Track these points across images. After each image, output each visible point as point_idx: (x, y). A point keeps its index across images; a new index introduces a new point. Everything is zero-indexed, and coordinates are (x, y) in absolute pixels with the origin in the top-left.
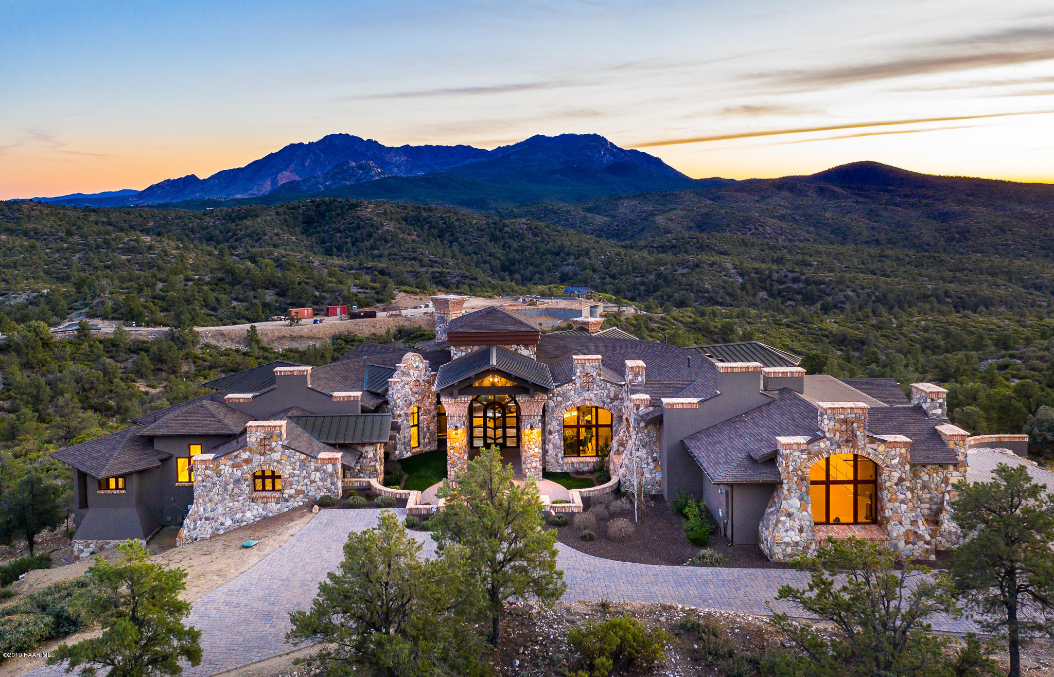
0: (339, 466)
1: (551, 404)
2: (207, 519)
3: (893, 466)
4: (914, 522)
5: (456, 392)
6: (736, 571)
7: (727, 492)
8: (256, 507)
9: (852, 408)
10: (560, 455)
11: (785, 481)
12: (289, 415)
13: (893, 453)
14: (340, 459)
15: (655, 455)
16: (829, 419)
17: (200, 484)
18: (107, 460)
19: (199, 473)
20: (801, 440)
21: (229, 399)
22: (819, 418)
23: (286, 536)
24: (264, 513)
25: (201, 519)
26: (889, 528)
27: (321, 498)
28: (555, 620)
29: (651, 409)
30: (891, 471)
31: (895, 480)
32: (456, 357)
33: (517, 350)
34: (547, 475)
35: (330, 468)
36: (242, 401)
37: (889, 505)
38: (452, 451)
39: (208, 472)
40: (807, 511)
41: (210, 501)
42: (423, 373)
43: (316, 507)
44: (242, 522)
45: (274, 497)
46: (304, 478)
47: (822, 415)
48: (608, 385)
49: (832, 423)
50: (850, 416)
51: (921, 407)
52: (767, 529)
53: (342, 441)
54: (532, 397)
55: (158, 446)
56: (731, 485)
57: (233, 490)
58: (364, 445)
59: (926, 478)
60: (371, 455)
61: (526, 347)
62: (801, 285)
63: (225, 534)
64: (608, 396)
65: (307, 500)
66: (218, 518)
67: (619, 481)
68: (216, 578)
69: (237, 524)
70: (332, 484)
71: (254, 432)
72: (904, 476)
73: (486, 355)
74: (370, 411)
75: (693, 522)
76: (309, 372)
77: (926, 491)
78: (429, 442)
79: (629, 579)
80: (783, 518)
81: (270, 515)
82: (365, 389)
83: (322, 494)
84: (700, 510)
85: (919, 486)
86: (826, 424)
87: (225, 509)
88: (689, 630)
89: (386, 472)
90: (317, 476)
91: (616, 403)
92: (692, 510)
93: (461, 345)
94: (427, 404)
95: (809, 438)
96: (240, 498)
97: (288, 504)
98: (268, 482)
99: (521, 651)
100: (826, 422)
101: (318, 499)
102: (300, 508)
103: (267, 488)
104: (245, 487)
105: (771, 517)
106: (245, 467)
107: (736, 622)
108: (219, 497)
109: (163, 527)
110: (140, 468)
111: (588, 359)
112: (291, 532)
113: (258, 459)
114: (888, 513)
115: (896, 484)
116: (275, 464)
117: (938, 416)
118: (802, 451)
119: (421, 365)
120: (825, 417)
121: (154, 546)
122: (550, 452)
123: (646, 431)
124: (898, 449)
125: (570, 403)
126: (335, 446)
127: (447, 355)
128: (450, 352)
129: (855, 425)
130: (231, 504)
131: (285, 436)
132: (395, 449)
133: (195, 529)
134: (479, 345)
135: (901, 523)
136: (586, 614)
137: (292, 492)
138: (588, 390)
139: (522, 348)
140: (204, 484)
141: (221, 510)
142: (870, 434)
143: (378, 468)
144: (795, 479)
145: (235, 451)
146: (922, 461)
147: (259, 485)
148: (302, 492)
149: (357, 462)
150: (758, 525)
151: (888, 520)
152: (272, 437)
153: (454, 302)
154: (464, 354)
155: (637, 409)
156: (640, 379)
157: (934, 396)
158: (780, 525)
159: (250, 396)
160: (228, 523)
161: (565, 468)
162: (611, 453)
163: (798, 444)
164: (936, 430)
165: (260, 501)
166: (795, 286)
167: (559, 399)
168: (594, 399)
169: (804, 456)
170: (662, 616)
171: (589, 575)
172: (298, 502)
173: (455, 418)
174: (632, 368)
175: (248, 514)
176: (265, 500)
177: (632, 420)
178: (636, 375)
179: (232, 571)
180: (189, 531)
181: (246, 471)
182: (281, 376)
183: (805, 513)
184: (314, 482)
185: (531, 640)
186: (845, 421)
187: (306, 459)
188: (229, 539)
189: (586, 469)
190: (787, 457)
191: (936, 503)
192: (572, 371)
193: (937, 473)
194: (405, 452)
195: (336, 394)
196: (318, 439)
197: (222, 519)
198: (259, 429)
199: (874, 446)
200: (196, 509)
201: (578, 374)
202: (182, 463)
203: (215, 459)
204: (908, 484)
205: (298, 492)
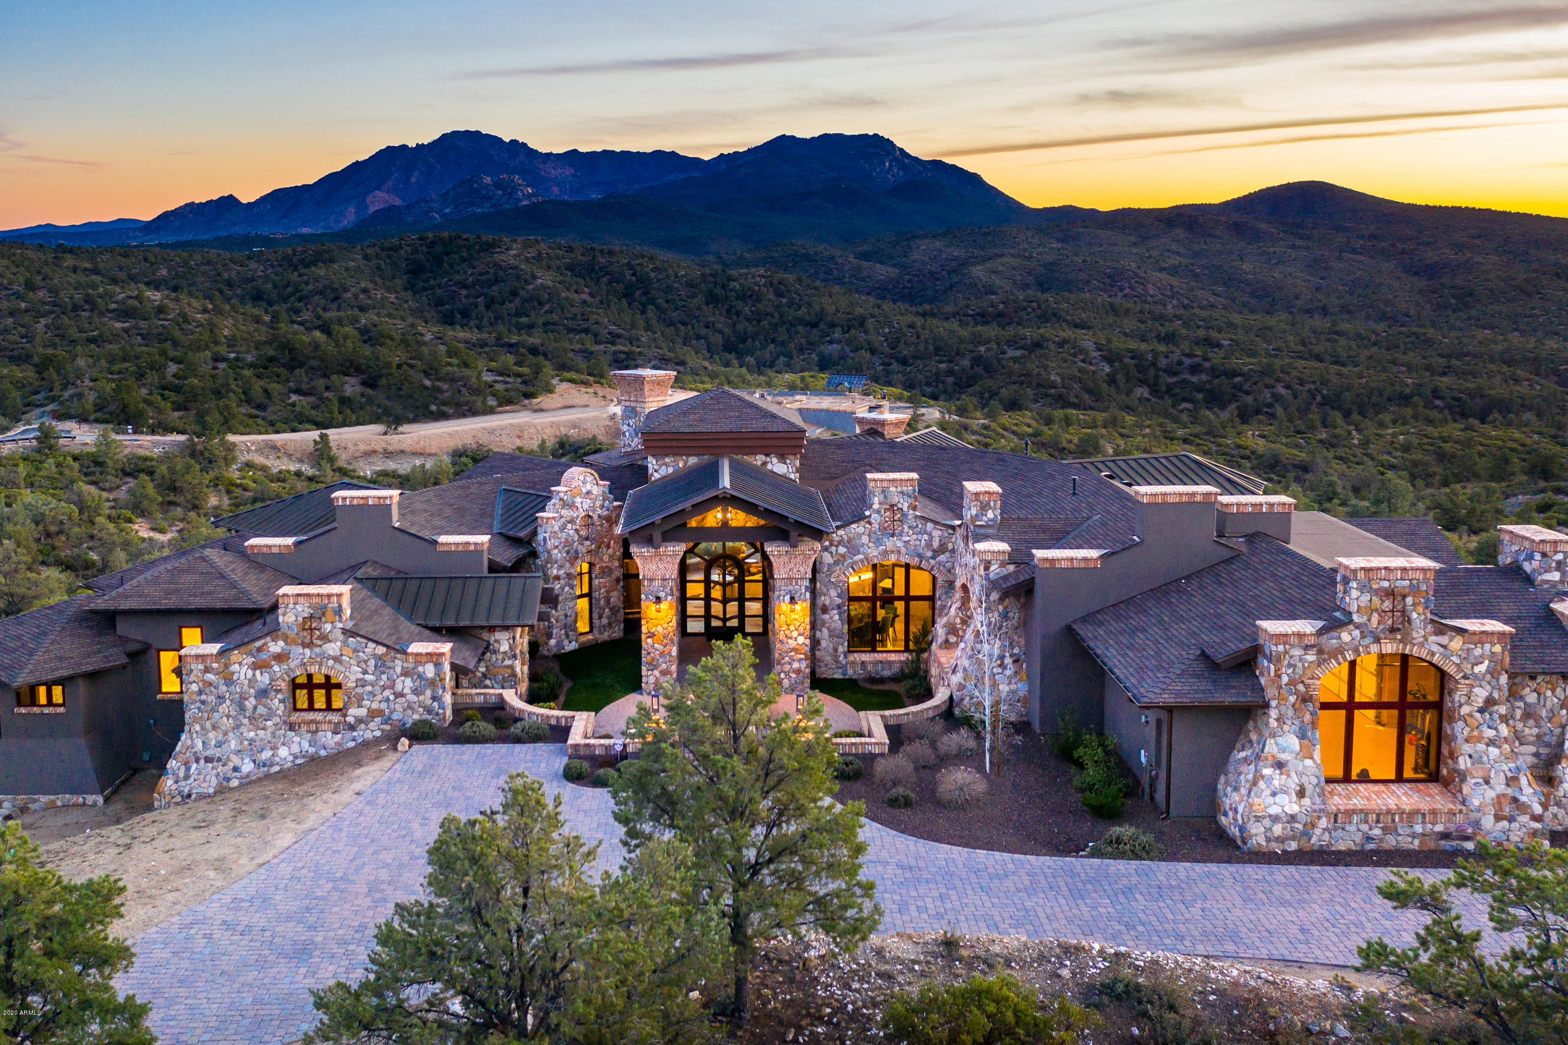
0: (447, 667)
1: (828, 558)
2: (208, 760)
3: (1476, 677)
4: (1512, 781)
5: (657, 536)
6: (1182, 868)
7: (1159, 722)
8: (297, 739)
9: (1404, 569)
10: (841, 649)
11: (1274, 703)
12: (359, 574)
13: (1478, 652)
14: (448, 656)
15: (1016, 651)
16: (1362, 589)
17: (195, 697)
18: (31, 654)
19: (192, 678)
20: (1306, 626)
21: (252, 547)
22: (1340, 587)
23: (346, 795)
24: (312, 750)
25: (197, 761)
26: (1466, 790)
27: (415, 724)
28: (854, 972)
29: (1011, 568)
30: (1472, 686)
31: (1480, 702)
32: (657, 476)
33: (765, 464)
34: (819, 683)
35: (429, 670)
36: (275, 550)
37: (1467, 748)
38: (649, 640)
39: (210, 677)
40: (1312, 758)
41: (214, 728)
42: (598, 503)
43: (405, 741)
44: (272, 765)
45: (330, 722)
46: (384, 688)
47: (1346, 581)
48: (930, 526)
49: (1366, 598)
50: (1398, 583)
51: (1520, 568)
52: (1236, 789)
53: (450, 623)
54: (794, 546)
55: (122, 628)
56: (1170, 710)
57: (255, 708)
58: (492, 629)
59: (1532, 698)
60: (505, 647)
61: (782, 458)
62: (1204, 377)
63: (241, 785)
64: (929, 545)
65: (388, 727)
66: (228, 759)
67: (951, 697)
68: (212, 874)
69: (262, 769)
70: (434, 698)
71: (291, 606)
72: (1496, 695)
73: (710, 473)
74: (505, 570)
75: (1092, 772)
76: (396, 500)
77: (1531, 722)
78: (610, 624)
79: (984, 882)
80: (1267, 771)
81: (323, 753)
82: (495, 531)
83: (416, 717)
84: (1107, 753)
85: (1518, 713)
86: (1355, 599)
87: (241, 743)
88: (1119, 998)
89: (533, 677)
90: (407, 684)
91: (942, 558)
92: (1089, 752)
93: (667, 455)
94: (606, 558)
95: (1320, 624)
96: (269, 723)
97: (355, 734)
98: (320, 697)
99: (790, 1037)
100: (1355, 594)
101: (408, 726)
102: (377, 741)
103: (317, 706)
104: (277, 703)
105: (1244, 768)
106: (276, 668)
107: (1207, 980)
108: (231, 721)
109: (136, 771)
110: (90, 668)
111: (894, 480)
112: (357, 786)
113: (300, 654)
114: (1463, 763)
115: (1481, 711)
116: (331, 662)
117: (1553, 584)
118: (1307, 648)
119: (596, 490)
120: (1354, 584)
121: (118, 806)
122: (824, 644)
123: (1001, 608)
124: (1487, 646)
125: (861, 557)
126: (440, 632)
127: (641, 473)
128: (646, 468)
129: (1409, 600)
130: (252, 734)
131: (349, 612)
132: (550, 636)
133: (187, 777)
134: (698, 455)
135: (1487, 782)
136: (914, 962)
137: (362, 712)
138: (893, 535)
139: (775, 460)
140: (203, 697)
141: (233, 744)
142: (1436, 618)
143: (518, 670)
144: (1292, 699)
145: (259, 639)
146: (1530, 667)
147: (303, 702)
148: (380, 713)
149: (480, 660)
150: (1216, 781)
151: (1463, 778)
152: (324, 614)
153: (653, 382)
154: (671, 470)
155: (987, 569)
156: (990, 514)
157: (1548, 548)
158: (1262, 784)
159: (290, 541)
160: (247, 767)
161: (850, 672)
162: (934, 646)
163: (1300, 636)
164: (1552, 612)
165: (304, 728)
166: (1194, 379)
167: (842, 550)
168: (903, 550)
169: (1311, 657)
170: (1063, 966)
171: (908, 875)
172: (374, 730)
173: (656, 583)
174: (977, 494)
175: (283, 752)
176: (313, 727)
177: (975, 589)
178: (984, 508)
179: (244, 861)
180: (176, 782)
181: (279, 675)
182: (344, 506)
183: (1308, 762)
184: (401, 695)
185: (809, 1015)
186: (1390, 593)
187: (386, 655)
188: (244, 797)
189: (887, 673)
190: (1276, 659)
191: (1548, 745)
192: (864, 501)
193: (1553, 691)
194: (566, 642)
195: (443, 539)
196: (410, 618)
197: (236, 760)
198: (301, 600)
199: (1444, 640)
200: (189, 742)
201: (876, 506)
202: (168, 660)
203: (222, 653)
204: (1502, 710)
205: (373, 714)
